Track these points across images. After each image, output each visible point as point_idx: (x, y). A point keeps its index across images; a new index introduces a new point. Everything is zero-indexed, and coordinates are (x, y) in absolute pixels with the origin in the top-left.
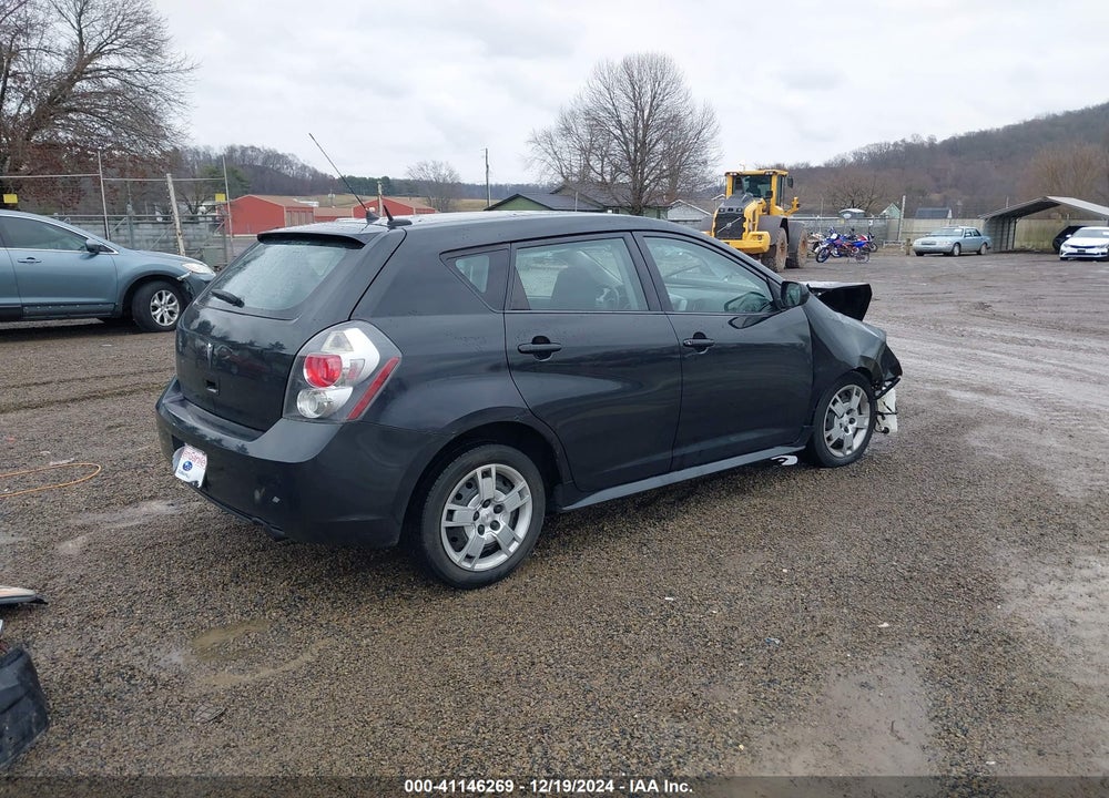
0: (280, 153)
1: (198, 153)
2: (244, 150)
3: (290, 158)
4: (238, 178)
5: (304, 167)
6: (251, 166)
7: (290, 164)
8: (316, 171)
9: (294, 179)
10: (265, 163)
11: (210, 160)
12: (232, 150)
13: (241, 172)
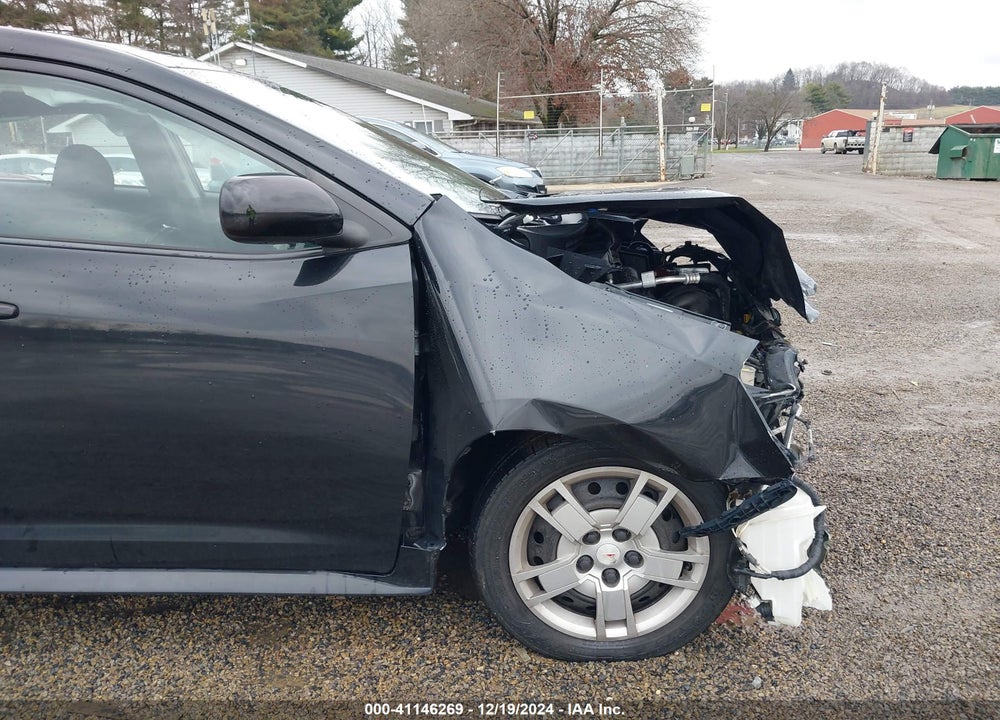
0: (891, 67)
1: (809, 73)
2: (854, 67)
3: (901, 71)
4: (840, 95)
5: (914, 80)
6: (860, 82)
7: (899, 77)
8: (926, 84)
9: (902, 92)
10: (874, 76)
11: (820, 79)
12: (843, 67)
13: (843, 89)
